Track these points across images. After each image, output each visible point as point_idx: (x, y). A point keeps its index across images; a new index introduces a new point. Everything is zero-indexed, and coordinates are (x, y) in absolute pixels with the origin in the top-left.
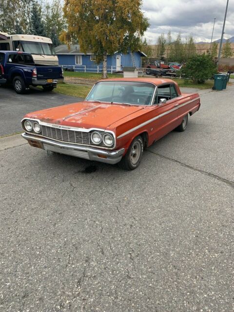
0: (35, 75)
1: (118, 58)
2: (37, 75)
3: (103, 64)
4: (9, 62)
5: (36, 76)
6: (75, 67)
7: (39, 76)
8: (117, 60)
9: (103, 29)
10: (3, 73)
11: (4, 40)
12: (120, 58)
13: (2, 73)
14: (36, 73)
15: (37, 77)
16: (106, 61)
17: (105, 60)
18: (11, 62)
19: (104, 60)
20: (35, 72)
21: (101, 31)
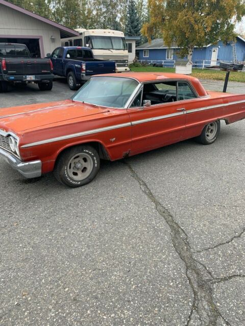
0: (84, 70)
1: (214, 51)
2: (86, 70)
3: (187, 57)
4: (67, 58)
5: (84, 72)
6: (165, 62)
7: (88, 71)
8: (213, 53)
9: (187, 17)
10: (52, 69)
11: (76, 36)
12: (217, 51)
13: (50, 69)
14: (84, 69)
15: (86, 72)
16: (191, 55)
17: (190, 53)
18: (69, 58)
19: (188, 54)
20: (84, 67)
21: (185, 20)
